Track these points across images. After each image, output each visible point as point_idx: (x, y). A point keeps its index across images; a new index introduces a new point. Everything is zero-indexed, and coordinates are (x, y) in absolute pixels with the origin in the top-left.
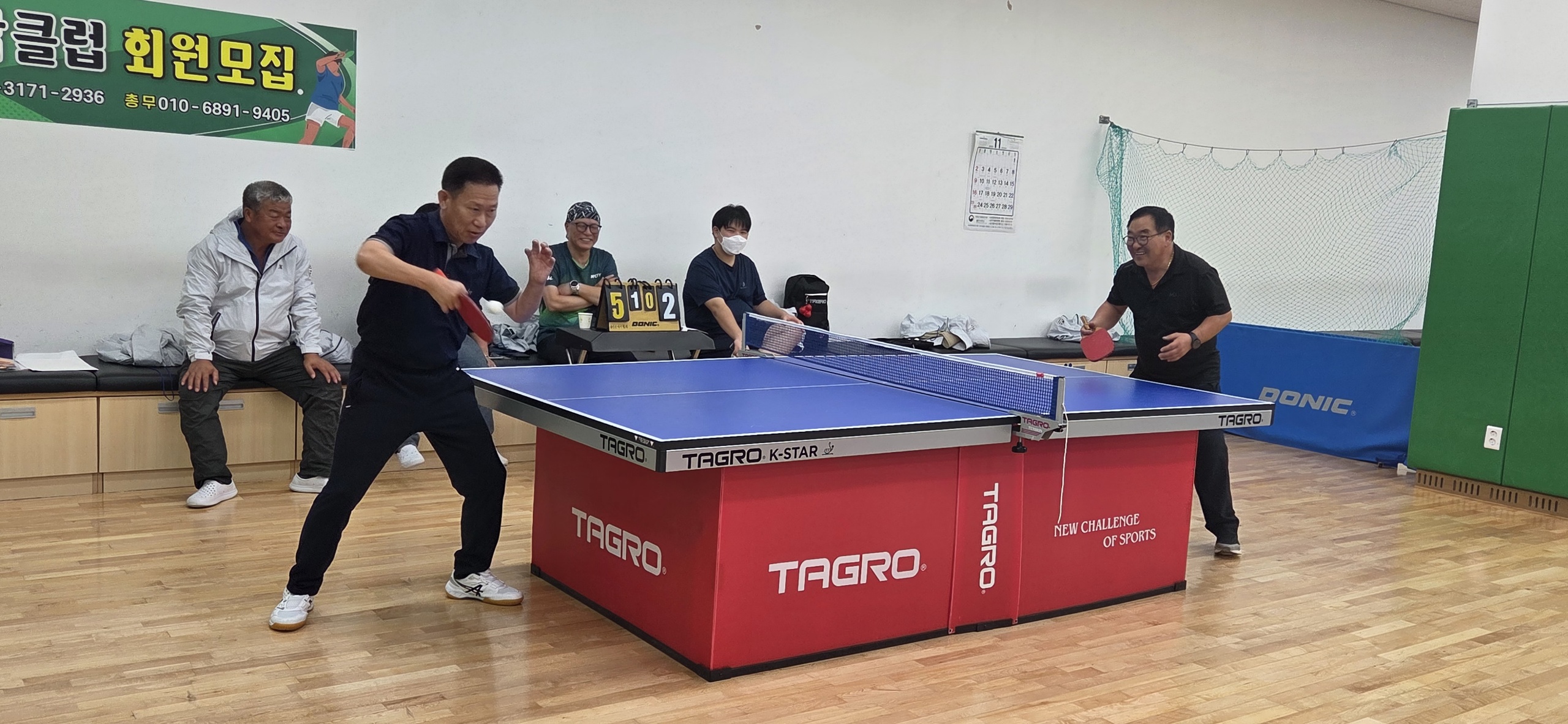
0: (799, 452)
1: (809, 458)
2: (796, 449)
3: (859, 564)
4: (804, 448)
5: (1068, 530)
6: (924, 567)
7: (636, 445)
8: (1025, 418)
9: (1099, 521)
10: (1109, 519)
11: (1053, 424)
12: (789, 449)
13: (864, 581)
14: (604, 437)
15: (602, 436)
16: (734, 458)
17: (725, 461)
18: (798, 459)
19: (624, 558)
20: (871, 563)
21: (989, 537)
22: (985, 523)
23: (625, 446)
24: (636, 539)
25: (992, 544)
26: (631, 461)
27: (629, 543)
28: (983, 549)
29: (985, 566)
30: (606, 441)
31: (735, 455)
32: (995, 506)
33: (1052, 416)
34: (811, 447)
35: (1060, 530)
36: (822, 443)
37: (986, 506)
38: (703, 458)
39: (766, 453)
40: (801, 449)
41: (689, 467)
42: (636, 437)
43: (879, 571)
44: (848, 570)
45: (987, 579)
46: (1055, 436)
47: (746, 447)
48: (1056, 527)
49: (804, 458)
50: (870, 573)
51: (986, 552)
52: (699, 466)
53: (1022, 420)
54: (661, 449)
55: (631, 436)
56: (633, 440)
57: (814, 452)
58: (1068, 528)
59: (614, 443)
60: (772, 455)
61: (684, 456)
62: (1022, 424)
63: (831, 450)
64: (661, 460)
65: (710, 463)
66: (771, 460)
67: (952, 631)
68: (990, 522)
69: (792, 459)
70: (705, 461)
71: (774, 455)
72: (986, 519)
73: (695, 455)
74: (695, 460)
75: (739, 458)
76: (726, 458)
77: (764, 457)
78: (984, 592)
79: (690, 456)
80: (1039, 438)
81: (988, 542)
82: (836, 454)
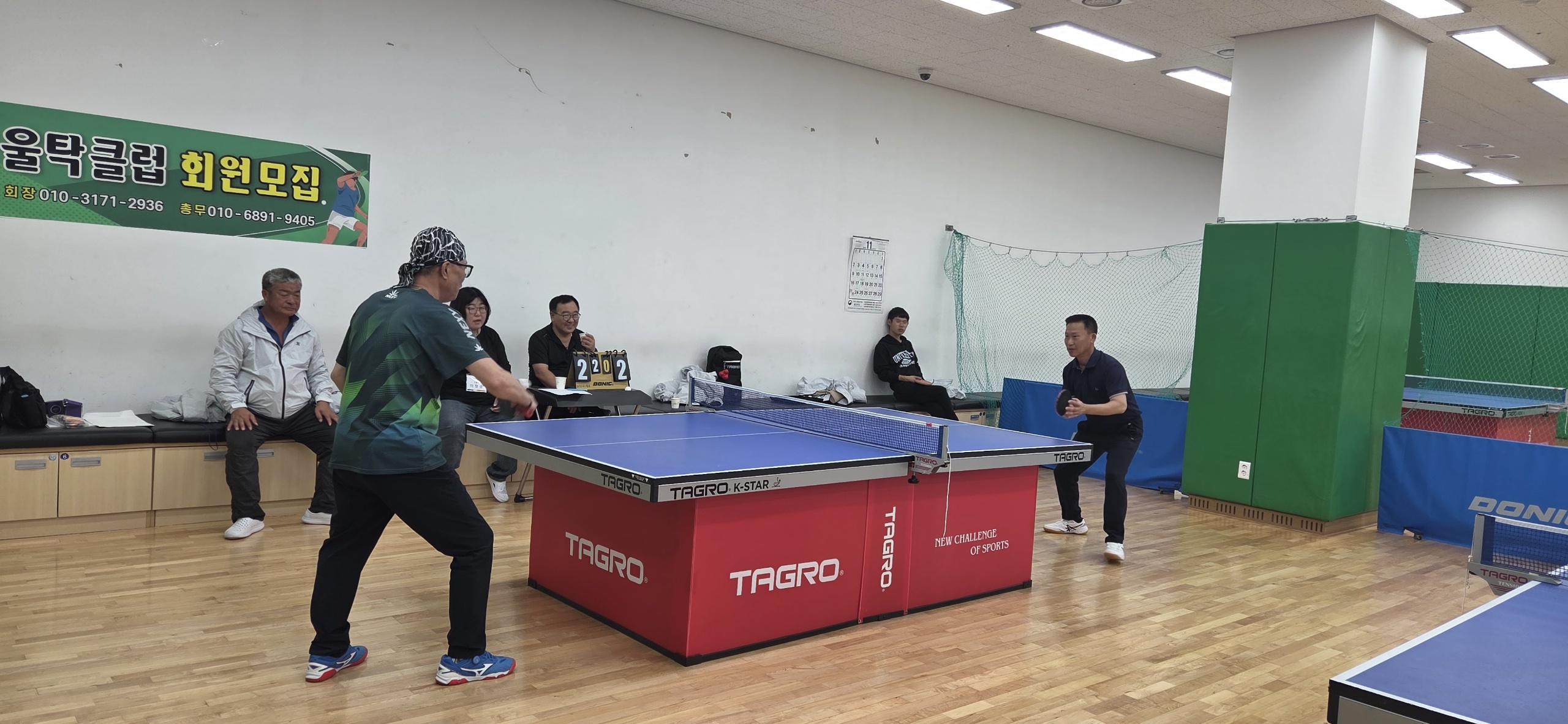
0: (755, 485)
1: (762, 490)
2: (753, 483)
3: (796, 571)
4: (759, 482)
5: (945, 542)
6: (842, 572)
7: (633, 481)
8: (918, 457)
9: (968, 535)
10: (975, 533)
11: (940, 462)
12: (748, 483)
13: (799, 584)
14: (605, 476)
15: (602, 475)
16: (708, 490)
17: (701, 493)
18: (754, 491)
19: (611, 571)
20: (804, 570)
21: (888, 548)
22: (885, 537)
23: (623, 483)
24: (622, 556)
25: (890, 554)
26: (629, 494)
27: (615, 559)
28: (884, 557)
29: (885, 570)
30: (607, 479)
31: (708, 488)
32: (893, 524)
33: (939, 455)
34: (764, 481)
35: (939, 542)
36: (772, 478)
37: (886, 525)
38: (685, 491)
39: (731, 486)
40: (757, 483)
41: (675, 498)
42: (633, 475)
43: (810, 576)
44: (788, 576)
45: (886, 582)
46: (941, 470)
47: (716, 482)
48: (937, 539)
49: (759, 489)
50: (804, 578)
51: (886, 560)
52: (682, 497)
53: (916, 458)
54: (654, 484)
55: (629, 475)
56: (631, 478)
57: (766, 485)
58: (945, 540)
59: (613, 480)
60: (736, 487)
61: (672, 490)
62: (916, 462)
63: (779, 483)
64: (654, 493)
65: (690, 495)
66: (735, 491)
67: (860, 621)
68: (889, 537)
69: (750, 490)
70: (686, 493)
71: (737, 487)
72: (887, 535)
73: (680, 489)
74: (679, 492)
75: (712, 491)
76: (702, 491)
77: (730, 489)
78: (884, 590)
79: (675, 490)
80: (929, 472)
81: (888, 553)
82: (782, 486)
